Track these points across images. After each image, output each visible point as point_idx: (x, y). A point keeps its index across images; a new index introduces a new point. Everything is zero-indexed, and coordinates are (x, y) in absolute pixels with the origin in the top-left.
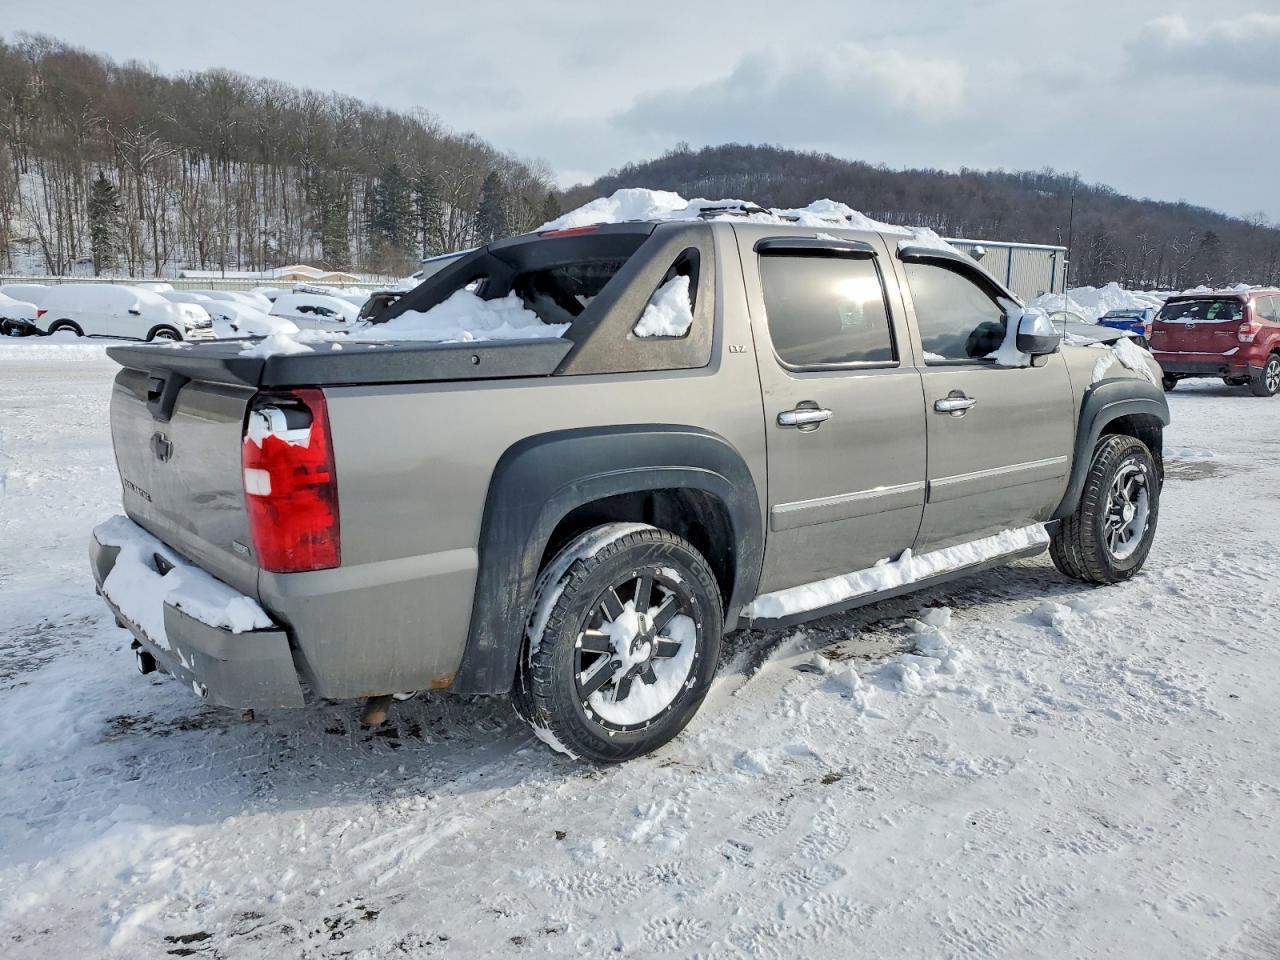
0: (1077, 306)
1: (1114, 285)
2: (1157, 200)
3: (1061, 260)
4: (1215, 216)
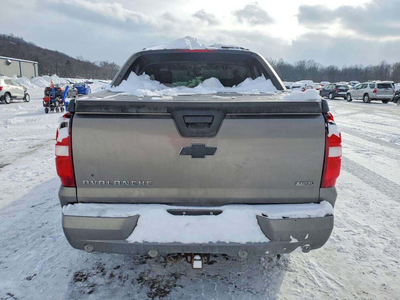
0: (46, 81)
1: (55, 75)
2: (49, 49)
3: (36, 66)
4: (66, 56)
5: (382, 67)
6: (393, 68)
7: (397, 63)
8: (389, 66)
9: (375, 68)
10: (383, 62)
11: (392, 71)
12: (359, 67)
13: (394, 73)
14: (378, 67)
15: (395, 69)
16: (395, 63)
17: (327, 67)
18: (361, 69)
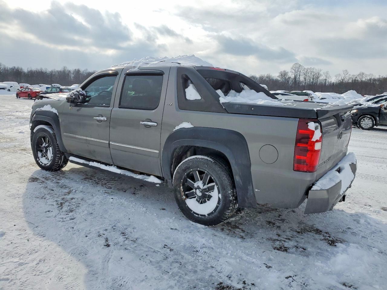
5: (64, 71)
6: (73, 73)
7: (76, 70)
8: (70, 71)
9: (58, 71)
10: (64, 67)
11: (72, 76)
12: (44, 70)
13: (74, 77)
14: (60, 72)
15: (74, 74)
16: (74, 69)
17: (11, 67)
18: (46, 72)
